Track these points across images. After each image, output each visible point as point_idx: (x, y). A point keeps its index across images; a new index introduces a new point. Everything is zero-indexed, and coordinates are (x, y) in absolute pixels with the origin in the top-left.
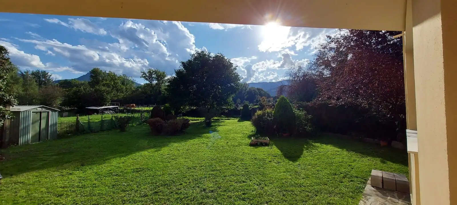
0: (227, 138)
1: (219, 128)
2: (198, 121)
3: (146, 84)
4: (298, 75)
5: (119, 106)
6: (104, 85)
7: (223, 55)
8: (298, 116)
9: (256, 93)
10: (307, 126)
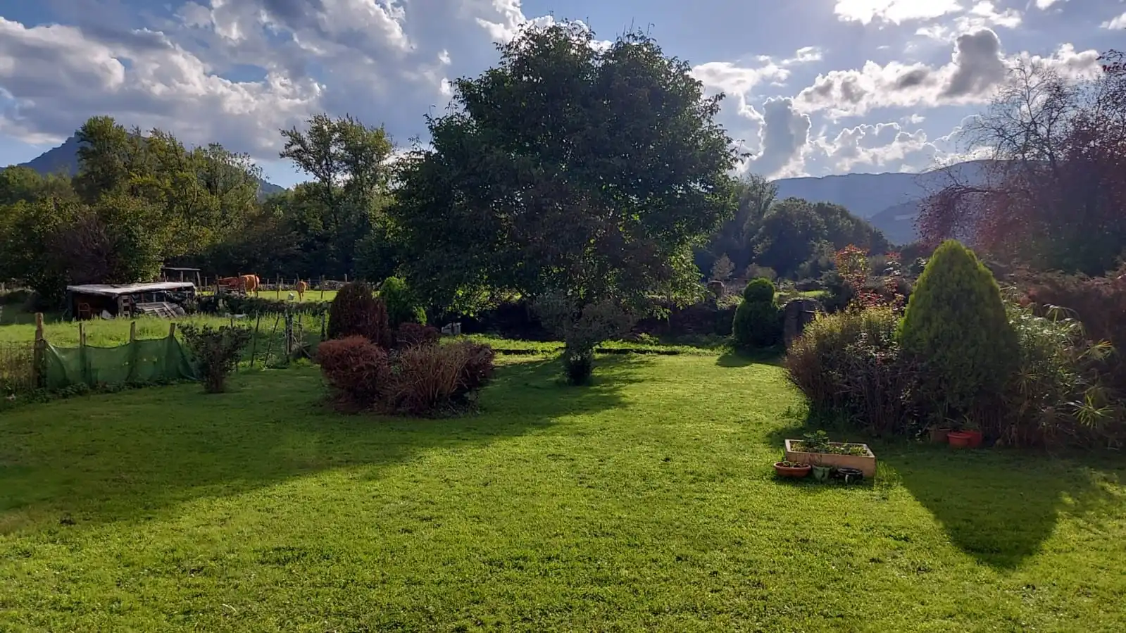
0: (663, 440)
1: (629, 393)
2: (531, 358)
3: (307, 186)
4: (1042, 131)
5: (197, 285)
6: (133, 191)
7: (651, 42)
8: (1033, 345)
9: (814, 229)
10: (1081, 398)
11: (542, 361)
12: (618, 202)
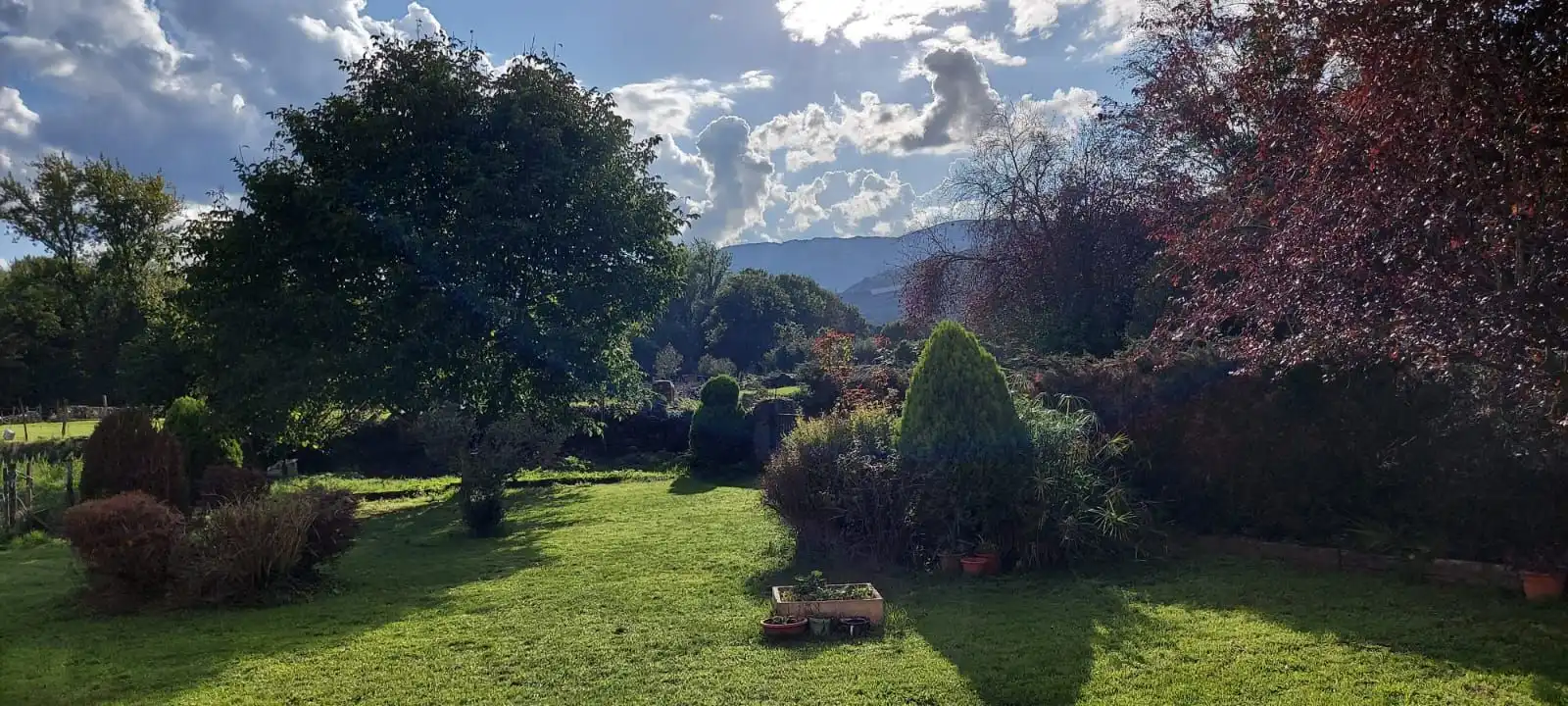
0: (610, 604)
1: (555, 542)
2: (409, 503)
3: (33, 263)
4: (1030, 187)
7: (559, 67)
8: (1046, 443)
9: (779, 308)
10: (1100, 502)
11: (425, 506)
12: (527, 279)
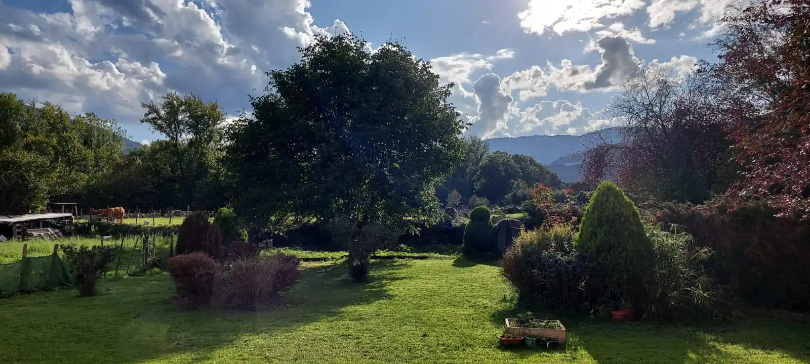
0: (420, 321)
1: (394, 288)
2: (324, 264)
3: (160, 143)
4: (656, 109)
5: (74, 215)
6: (28, 147)
7: (404, 49)
8: (662, 250)
9: (513, 172)
10: (694, 285)
11: (331, 266)
12: (384, 155)
